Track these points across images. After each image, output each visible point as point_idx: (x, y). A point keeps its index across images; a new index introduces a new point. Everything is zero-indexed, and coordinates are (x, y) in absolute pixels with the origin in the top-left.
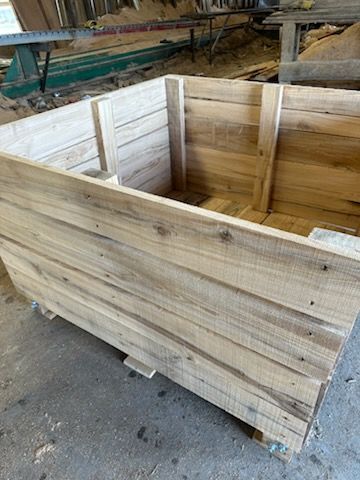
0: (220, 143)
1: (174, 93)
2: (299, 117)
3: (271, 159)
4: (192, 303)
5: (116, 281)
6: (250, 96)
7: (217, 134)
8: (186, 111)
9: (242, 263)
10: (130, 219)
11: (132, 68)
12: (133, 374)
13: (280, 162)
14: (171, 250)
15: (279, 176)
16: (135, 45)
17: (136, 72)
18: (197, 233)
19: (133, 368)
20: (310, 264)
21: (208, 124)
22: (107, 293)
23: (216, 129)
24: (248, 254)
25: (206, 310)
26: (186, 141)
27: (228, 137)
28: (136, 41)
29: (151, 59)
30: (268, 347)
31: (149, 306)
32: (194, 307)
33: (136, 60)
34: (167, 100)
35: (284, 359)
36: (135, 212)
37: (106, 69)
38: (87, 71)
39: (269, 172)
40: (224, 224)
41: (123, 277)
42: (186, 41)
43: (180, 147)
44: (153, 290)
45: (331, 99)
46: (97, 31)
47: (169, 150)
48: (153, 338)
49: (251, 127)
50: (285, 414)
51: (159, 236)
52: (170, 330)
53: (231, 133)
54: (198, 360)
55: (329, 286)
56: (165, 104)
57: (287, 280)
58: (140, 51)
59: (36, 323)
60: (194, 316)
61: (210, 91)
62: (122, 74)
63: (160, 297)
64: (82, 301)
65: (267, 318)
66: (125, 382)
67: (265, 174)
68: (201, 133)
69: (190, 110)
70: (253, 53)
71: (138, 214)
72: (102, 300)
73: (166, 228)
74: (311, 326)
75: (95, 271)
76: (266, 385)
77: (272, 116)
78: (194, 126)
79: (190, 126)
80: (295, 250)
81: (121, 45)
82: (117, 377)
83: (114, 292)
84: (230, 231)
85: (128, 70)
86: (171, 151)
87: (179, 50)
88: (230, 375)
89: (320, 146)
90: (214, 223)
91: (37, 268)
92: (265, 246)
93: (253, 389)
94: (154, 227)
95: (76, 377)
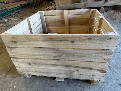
0: (55, 25)
1: (42, 15)
2: (72, 16)
3: (68, 26)
4: (79, 56)
5: (57, 58)
6: (61, 13)
7: (54, 23)
8: (45, 19)
9: (93, 43)
10: (64, 41)
11: (15, 12)
12: (59, 82)
13: (70, 27)
14: (75, 45)
15: (70, 30)
16: (13, 6)
17: (16, 12)
18: (82, 40)
19: (58, 80)
20: (108, 39)
21: (51, 21)
22: (54, 62)
23: (54, 22)
24: (94, 41)
25: (83, 57)
26: (46, 26)
27: (57, 23)
28: (13, 5)
29: (19, 9)
30: (98, 60)
31: (67, 61)
32: (80, 57)
33: (15, 10)
34: (40, 17)
35: (101, 61)
36: (66, 39)
37: (8, 13)
38: (3, 14)
39: (68, 29)
40: (89, 36)
41: (60, 56)
42: (27, 4)
43: (45, 27)
44: (68, 57)
45: (79, 11)
46: (5, 3)
47: (42, 29)
48: (67, 69)
49: (62, 20)
50: (101, 73)
51: (72, 43)
52: (72, 65)
53: (57, 22)
54: (80, 70)
55: (111, 42)
56: (40, 18)
57: (103, 44)
58: (16, 7)
59: (26, 80)
60: (79, 59)
61: (51, 14)
62: (13, 14)
63: (71, 58)
64: (45, 68)
65: (98, 53)
66: (58, 84)
67: (67, 30)
68: (50, 23)
69: (46, 19)
70: (44, 5)
71: (67, 39)
72: (52, 65)
73: (74, 41)
74: (107, 51)
75: (51, 58)
76: (97, 68)
77: (67, 17)
78: (48, 22)
79: (47, 22)
80: (105, 37)
81: (9, 6)
82: (56, 84)
83: (56, 61)
84: (91, 37)
85: (14, 12)
86: (43, 29)
87: (26, 6)
88: (88, 70)
89: (78, 22)
90: (87, 36)
91: (29, 64)
92: (99, 38)
93: (93, 71)
94: (71, 41)
95: (45, 88)
